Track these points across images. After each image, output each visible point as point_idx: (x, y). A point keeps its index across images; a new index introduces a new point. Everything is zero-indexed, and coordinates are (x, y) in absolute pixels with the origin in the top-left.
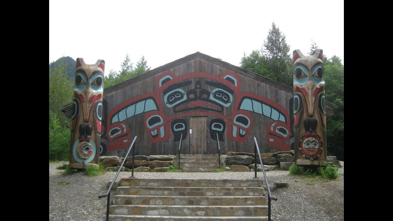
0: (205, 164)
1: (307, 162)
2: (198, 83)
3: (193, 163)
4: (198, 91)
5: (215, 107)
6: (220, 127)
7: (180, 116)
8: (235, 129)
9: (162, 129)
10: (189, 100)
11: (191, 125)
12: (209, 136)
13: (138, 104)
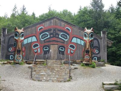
0: (56, 63)
1: (86, 63)
2: (54, 30)
3: (52, 63)
4: (54, 34)
5: (61, 41)
6: (63, 49)
7: (47, 44)
8: (69, 50)
9: (39, 49)
10: (50, 37)
11: (51, 48)
12: (58, 53)
13: (29, 38)
